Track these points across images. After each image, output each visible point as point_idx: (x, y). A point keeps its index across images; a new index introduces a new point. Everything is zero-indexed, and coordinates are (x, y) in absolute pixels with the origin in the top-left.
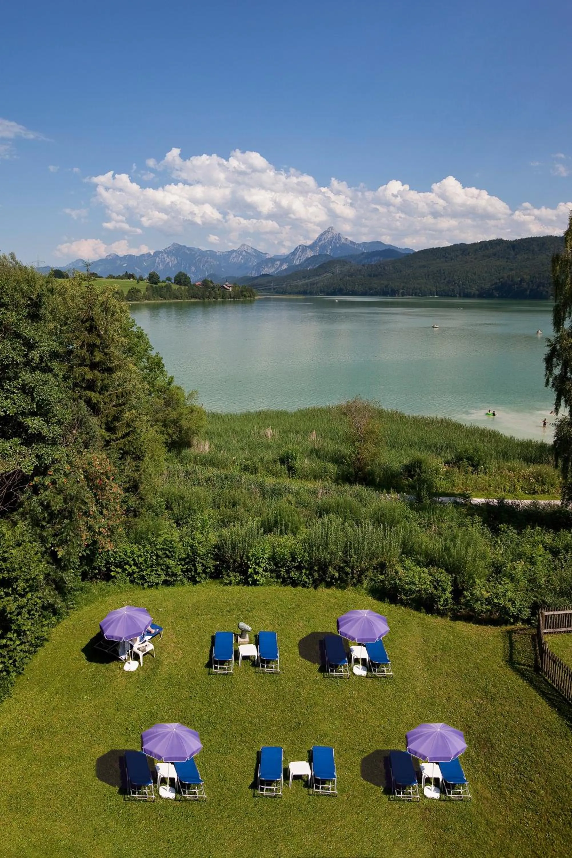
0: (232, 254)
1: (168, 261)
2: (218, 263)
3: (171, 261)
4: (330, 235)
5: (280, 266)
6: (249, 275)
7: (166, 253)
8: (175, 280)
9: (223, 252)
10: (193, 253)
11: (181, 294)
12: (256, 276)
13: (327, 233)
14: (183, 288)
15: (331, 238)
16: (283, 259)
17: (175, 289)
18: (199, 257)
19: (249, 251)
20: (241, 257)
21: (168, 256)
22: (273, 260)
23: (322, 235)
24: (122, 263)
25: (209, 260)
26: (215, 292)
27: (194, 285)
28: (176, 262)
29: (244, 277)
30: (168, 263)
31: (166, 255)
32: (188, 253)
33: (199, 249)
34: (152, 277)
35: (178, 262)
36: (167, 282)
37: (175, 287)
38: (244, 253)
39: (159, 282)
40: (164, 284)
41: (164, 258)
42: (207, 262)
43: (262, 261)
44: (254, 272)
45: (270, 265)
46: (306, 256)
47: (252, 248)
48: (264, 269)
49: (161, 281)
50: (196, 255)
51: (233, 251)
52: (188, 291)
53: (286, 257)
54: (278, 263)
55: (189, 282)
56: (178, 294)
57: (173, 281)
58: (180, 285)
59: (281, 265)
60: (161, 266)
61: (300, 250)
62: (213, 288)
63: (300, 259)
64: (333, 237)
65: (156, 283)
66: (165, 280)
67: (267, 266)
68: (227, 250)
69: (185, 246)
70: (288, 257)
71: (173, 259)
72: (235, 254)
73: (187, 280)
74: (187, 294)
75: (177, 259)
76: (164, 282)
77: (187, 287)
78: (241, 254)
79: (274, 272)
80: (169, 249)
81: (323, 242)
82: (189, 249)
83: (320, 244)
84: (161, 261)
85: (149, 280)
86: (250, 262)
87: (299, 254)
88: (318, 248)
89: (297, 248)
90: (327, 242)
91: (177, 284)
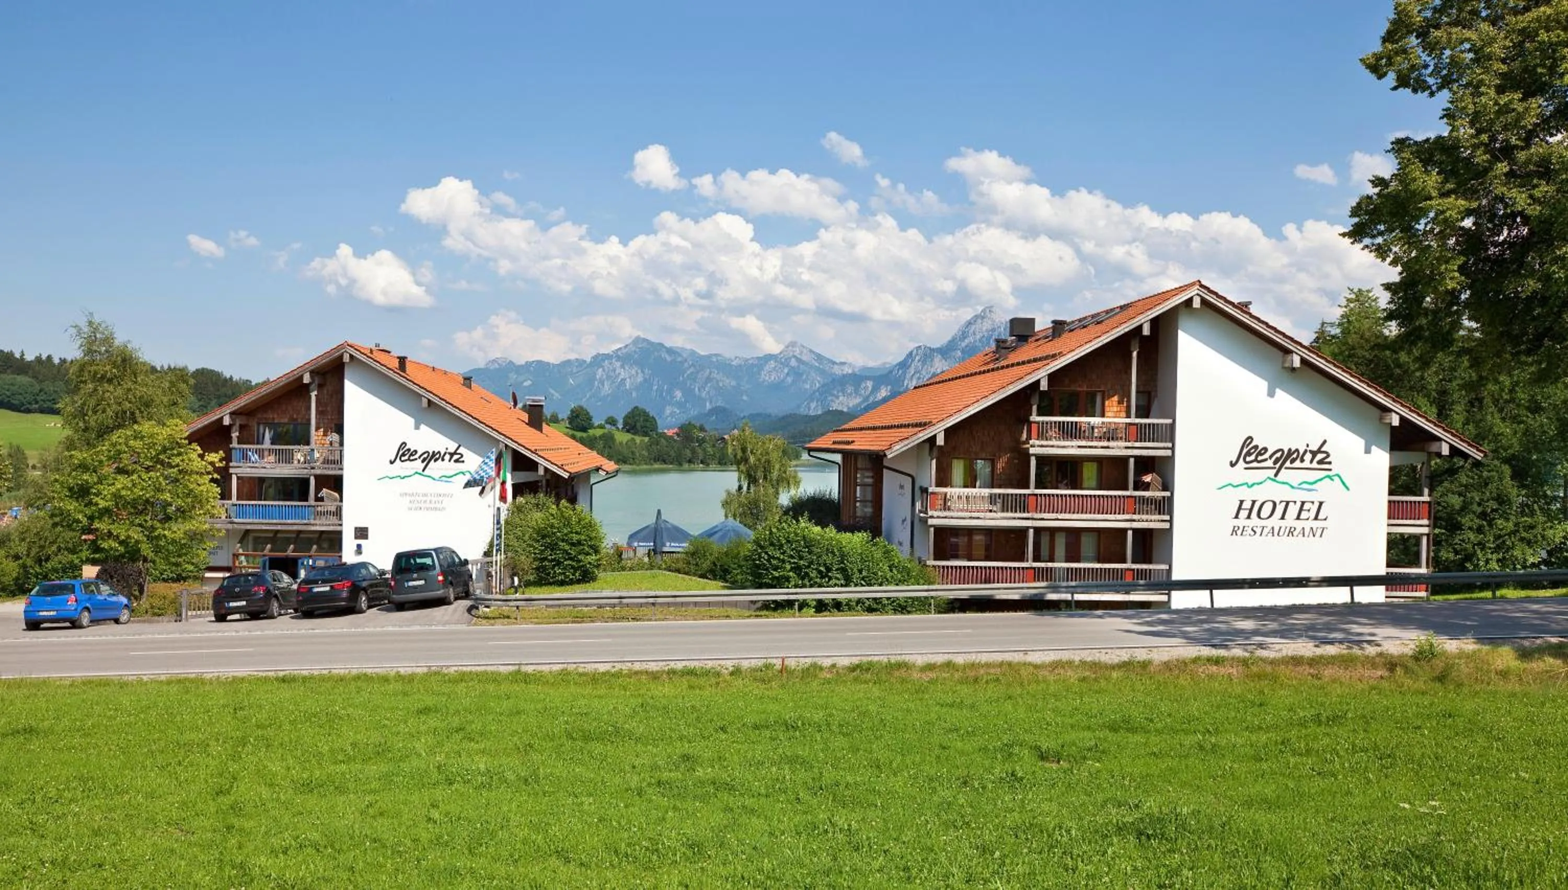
0: (766, 362)
1: (622, 377)
2: (733, 383)
3: (631, 376)
4: (987, 325)
5: (872, 392)
6: (803, 411)
7: (619, 358)
8: (625, 424)
9: (747, 360)
10: (679, 359)
11: (633, 453)
12: (820, 412)
13: (979, 321)
14: (638, 439)
15: (987, 331)
16: (881, 376)
17: (621, 443)
18: (692, 370)
19: (804, 358)
20: (786, 371)
21: (622, 366)
22: (857, 379)
23: (969, 323)
24: (521, 378)
25: (714, 375)
26: (704, 450)
27: (663, 435)
28: (640, 379)
29: (790, 415)
30: (624, 380)
31: (618, 364)
32: (669, 359)
33: (693, 353)
34: (577, 416)
35: (645, 380)
36: (608, 426)
37: (622, 437)
38: (793, 363)
39: (591, 426)
40: (599, 432)
41: (614, 370)
42: (709, 379)
43: (834, 380)
44: (813, 405)
45: (850, 389)
46: (933, 370)
47: (811, 351)
48: (838, 397)
49: (596, 424)
50: (686, 365)
51: (769, 357)
52: (649, 447)
53: (886, 372)
54: (870, 384)
55: (654, 427)
56: (625, 452)
57: (620, 427)
58: (633, 434)
59: (876, 389)
60: (606, 387)
61: (917, 358)
62: (702, 441)
63: (919, 378)
64: (993, 330)
65: (584, 430)
66: (603, 422)
67: (843, 391)
68: (755, 356)
69: (661, 345)
70: (891, 372)
71: (633, 372)
72: (772, 364)
73: (648, 424)
74: (645, 453)
75: (643, 372)
76: (601, 427)
77: (646, 439)
78: (786, 363)
79: (860, 404)
80: (624, 351)
81: (971, 339)
82: (670, 351)
83: (964, 344)
84: (608, 377)
85: (570, 423)
86: (805, 382)
87: (916, 367)
88: (959, 353)
89: (911, 353)
90: (980, 340)
91: (628, 431)
